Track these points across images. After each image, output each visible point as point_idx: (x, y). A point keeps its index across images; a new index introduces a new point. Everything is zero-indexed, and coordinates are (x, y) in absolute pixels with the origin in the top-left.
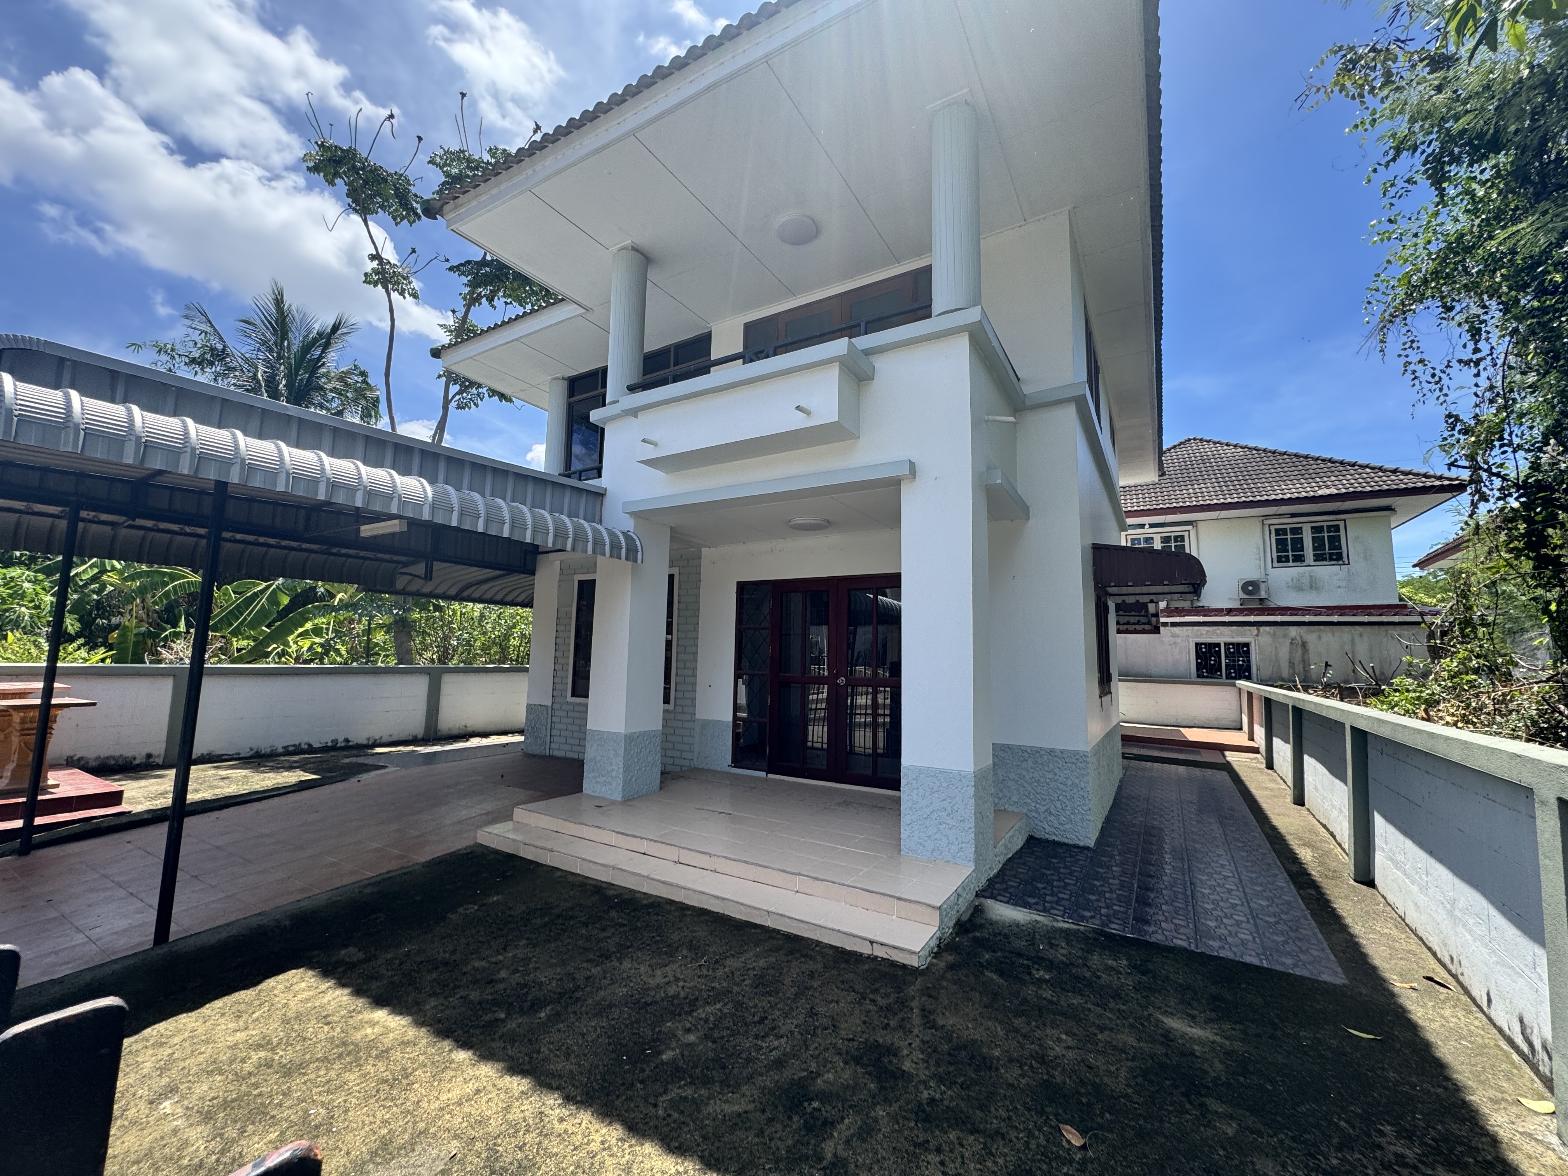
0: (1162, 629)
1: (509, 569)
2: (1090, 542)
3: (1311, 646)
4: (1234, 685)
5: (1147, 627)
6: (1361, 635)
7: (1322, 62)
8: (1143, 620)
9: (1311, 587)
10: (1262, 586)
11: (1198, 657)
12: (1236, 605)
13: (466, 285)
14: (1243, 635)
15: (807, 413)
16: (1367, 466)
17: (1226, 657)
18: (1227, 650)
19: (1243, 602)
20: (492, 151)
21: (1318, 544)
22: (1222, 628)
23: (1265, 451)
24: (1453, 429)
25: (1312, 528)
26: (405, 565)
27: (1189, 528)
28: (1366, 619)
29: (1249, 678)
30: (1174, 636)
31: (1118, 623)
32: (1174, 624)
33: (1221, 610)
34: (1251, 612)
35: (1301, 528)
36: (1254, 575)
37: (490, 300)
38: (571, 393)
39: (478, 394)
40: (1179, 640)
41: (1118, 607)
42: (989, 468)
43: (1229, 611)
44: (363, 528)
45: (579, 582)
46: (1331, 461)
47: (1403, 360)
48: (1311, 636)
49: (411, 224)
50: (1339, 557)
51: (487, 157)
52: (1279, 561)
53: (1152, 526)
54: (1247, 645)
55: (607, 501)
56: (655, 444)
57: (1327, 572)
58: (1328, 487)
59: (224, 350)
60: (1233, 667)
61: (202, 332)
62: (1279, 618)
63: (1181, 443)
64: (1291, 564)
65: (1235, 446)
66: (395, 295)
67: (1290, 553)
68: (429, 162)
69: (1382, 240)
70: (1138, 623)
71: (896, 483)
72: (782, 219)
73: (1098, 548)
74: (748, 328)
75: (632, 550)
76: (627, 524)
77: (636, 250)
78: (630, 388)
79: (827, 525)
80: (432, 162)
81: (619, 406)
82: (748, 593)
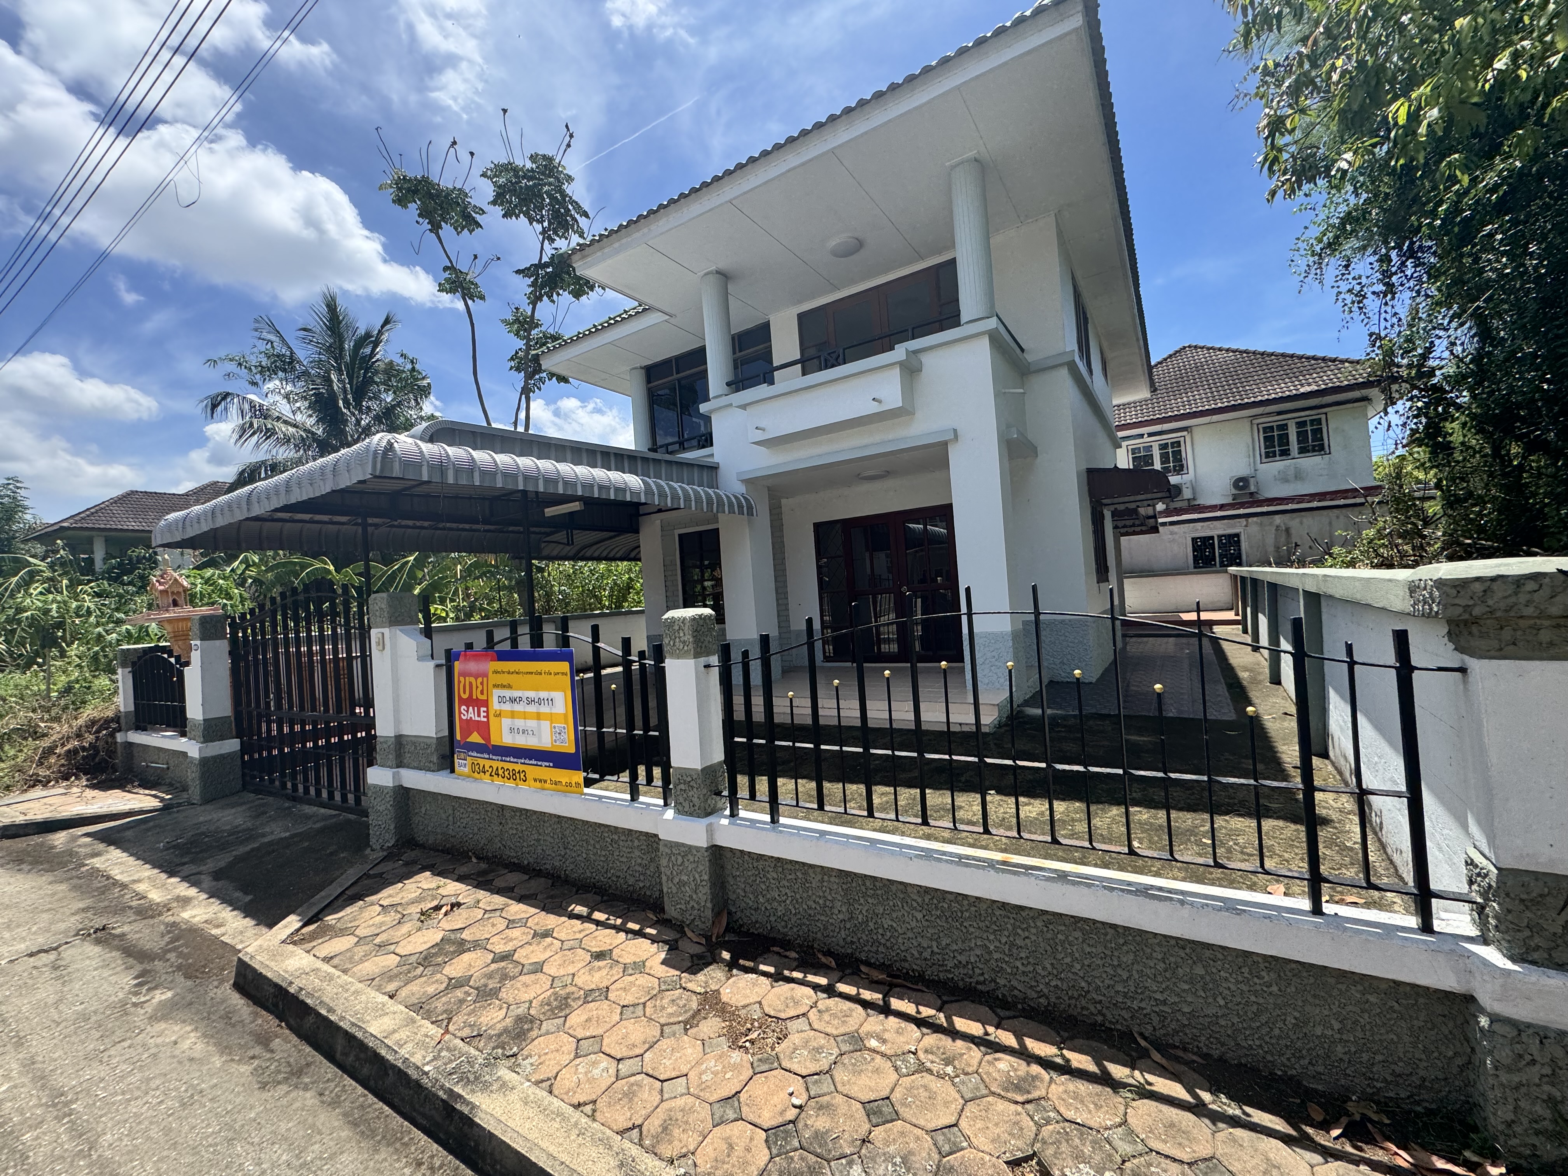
0: (1161, 529)
1: (621, 531)
2: (1084, 467)
3: (1293, 531)
4: (1226, 572)
5: (1144, 528)
6: (1338, 517)
7: (1245, 79)
8: (1137, 522)
9: (1296, 477)
10: (1252, 481)
11: (1194, 551)
12: (1229, 500)
13: (529, 286)
14: (1233, 527)
15: (880, 401)
16: (1347, 361)
17: (1219, 548)
18: (1220, 541)
19: (1235, 497)
20: (533, 158)
21: (1302, 436)
22: (1215, 523)
23: (1254, 353)
24: (1374, 346)
25: (1297, 423)
26: (548, 534)
27: (1185, 433)
28: (1342, 502)
29: (1240, 564)
30: (1172, 533)
31: (1115, 527)
32: (1172, 523)
33: (1216, 506)
34: (1242, 505)
35: (1286, 425)
36: (1243, 470)
37: (550, 297)
38: (649, 380)
39: (540, 379)
40: (1176, 537)
41: (1114, 514)
42: (1009, 426)
43: (1222, 507)
44: (546, 510)
45: (680, 536)
46: (1314, 358)
47: (1336, 290)
48: (1294, 522)
49: (471, 232)
50: (1321, 448)
51: (529, 165)
52: (1267, 456)
53: (1150, 435)
54: (1238, 535)
55: (720, 471)
56: (763, 430)
57: (1311, 463)
58: (1309, 384)
59: (291, 357)
60: (1225, 556)
61: (269, 341)
62: (1265, 509)
63: (1177, 352)
64: (1278, 458)
65: (1228, 350)
66: (470, 302)
67: (1277, 449)
68: (482, 175)
69: (1300, 210)
70: (1133, 525)
71: (945, 445)
72: (832, 243)
73: (1090, 472)
74: (801, 317)
75: (750, 508)
76: (740, 489)
77: (718, 272)
78: (728, 384)
79: (886, 474)
80: (484, 175)
81: (724, 401)
82: (822, 530)
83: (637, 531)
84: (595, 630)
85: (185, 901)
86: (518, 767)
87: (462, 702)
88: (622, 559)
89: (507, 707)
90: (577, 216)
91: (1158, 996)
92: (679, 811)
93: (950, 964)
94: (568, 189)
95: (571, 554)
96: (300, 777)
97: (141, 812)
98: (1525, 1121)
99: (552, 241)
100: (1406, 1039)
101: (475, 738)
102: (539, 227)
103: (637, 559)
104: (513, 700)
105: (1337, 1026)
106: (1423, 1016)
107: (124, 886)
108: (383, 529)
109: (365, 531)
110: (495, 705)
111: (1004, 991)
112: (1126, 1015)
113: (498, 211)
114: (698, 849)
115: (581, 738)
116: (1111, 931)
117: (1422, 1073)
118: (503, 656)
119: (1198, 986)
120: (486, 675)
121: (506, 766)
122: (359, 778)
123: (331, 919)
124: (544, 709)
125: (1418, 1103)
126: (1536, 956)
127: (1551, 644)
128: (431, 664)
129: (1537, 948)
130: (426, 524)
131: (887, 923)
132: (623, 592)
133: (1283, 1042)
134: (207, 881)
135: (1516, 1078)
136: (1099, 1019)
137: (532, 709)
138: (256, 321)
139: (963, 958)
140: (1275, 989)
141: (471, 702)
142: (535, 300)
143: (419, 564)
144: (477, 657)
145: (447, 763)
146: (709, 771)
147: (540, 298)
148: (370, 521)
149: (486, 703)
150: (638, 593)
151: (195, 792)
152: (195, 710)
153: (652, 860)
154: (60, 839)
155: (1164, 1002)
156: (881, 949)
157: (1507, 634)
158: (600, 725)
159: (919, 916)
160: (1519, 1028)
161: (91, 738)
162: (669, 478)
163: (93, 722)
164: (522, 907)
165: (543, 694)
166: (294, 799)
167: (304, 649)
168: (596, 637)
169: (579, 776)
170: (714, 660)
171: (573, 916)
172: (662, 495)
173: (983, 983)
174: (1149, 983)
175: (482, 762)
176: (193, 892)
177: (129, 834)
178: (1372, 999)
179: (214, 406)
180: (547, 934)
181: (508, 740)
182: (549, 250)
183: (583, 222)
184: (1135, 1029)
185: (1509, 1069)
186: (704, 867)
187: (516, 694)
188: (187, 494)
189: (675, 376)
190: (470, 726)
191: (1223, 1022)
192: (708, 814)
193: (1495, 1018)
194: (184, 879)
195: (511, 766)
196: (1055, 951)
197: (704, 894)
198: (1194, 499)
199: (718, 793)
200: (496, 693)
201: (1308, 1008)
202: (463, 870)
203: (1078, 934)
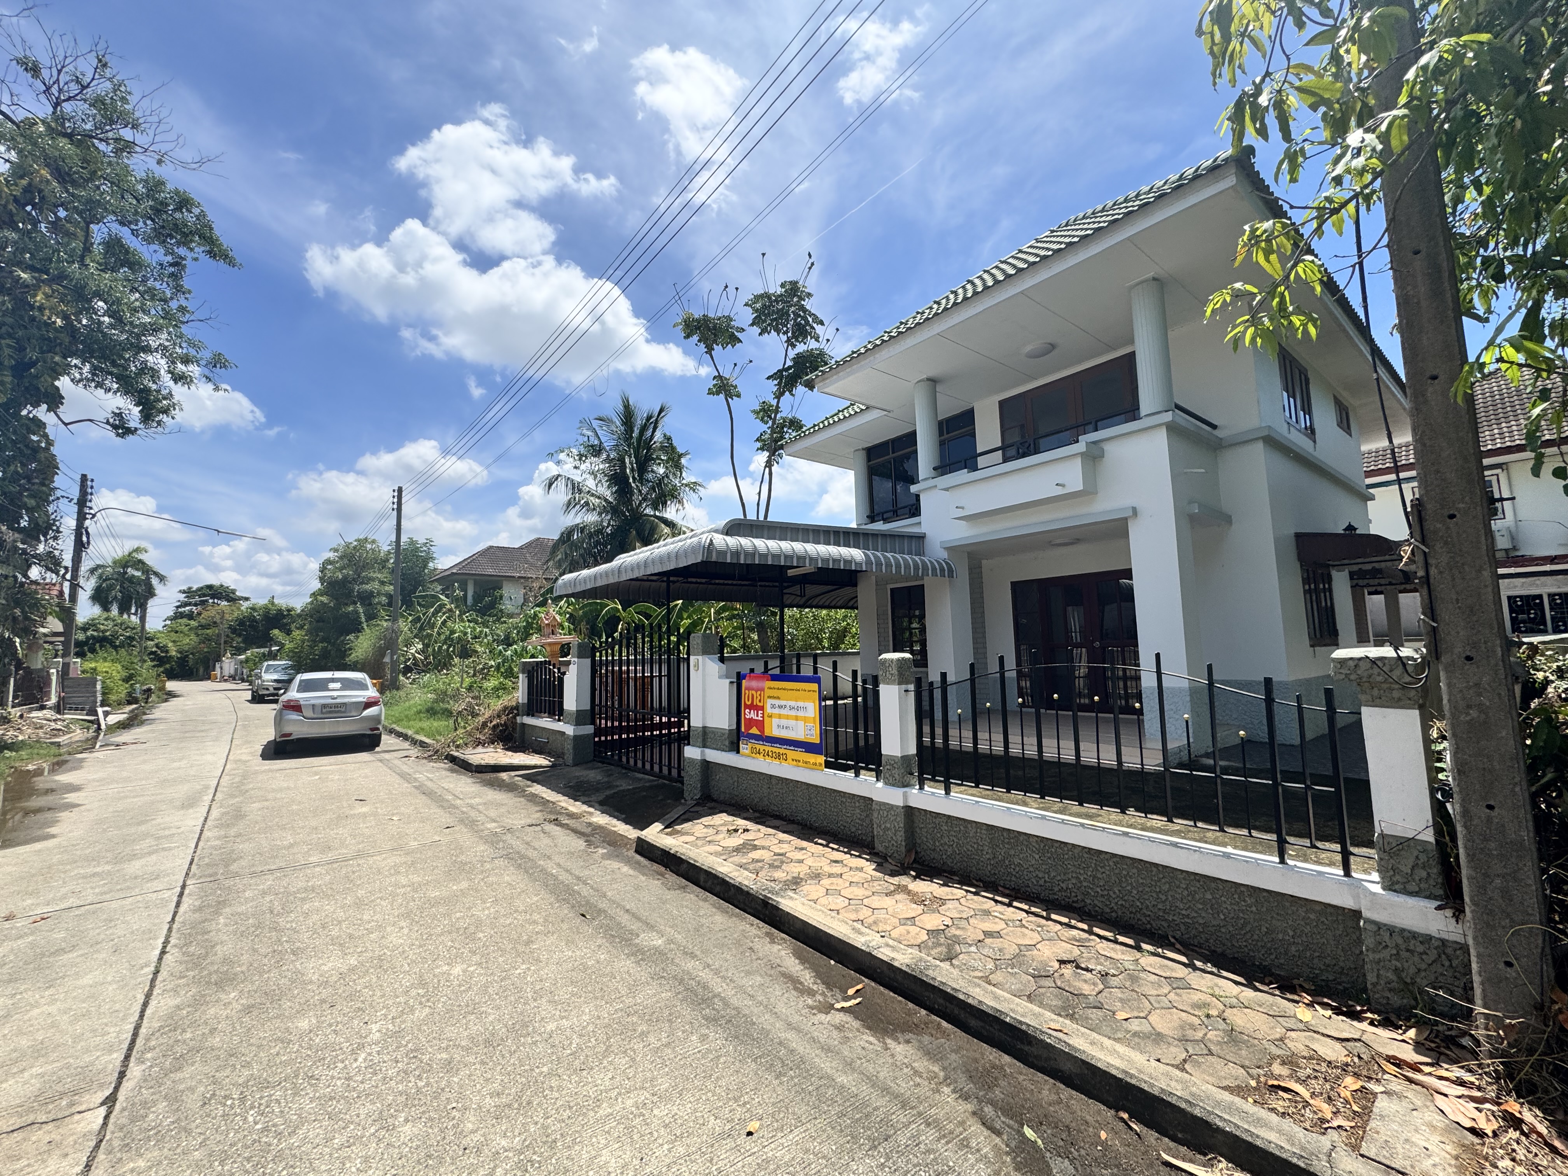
1: (842, 585)
2: (1292, 532)
11: (1511, 611)
13: (776, 386)
15: (1063, 486)
17: (1551, 609)
18: (1552, 600)
20: (783, 285)
22: (1543, 579)
27: (1498, 471)
31: (1356, 586)
33: (1546, 558)
37: (791, 392)
38: (869, 459)
42: (1191, 502)
44: (789, 571)
45: (892, 590)
49: (733, 346)
51: (780, 291)
55: (927, 541)
56: (963, 508)
59: (600, 446)
61: (586, 435)
68: (744, 305)
71: (1125, 520)
72: (1029, 348)
73: (1300, 537)
74: (1002, 404)
75: (951, 570)
76: (945, 555)
77: (929, 379)
78: (934, 469)
79: (1077, 541)
80: (746, 305)
81: (931, 483)
82: (1019, 589)
83: (856, 585)
84: (835, 664)
85: (591, 814)
86: (782, 751)
87: (747, 707)
88: (841, 608)
89: (776, 711)
90: (815, 325)
91: (1184, 912)
92: (886, 783)
93: (1056, 889)
94: (807, 304)
95: (801, 603)
96: (632, 755)
97: (541, 767)
98: (1382, 982)
99: (794, 346)
100: (1332, 943)
101: (754, 731)
102: (784, 338)
103: (853, 608)
104: (780, 707)
105: (1291, 933)
106: (1341, 927)
107: (554, 803)
108: (678, 584)
109: (668, 586)
110: (768, 710)
111: (1090, 907)
112: (1165, 924)
113: (756, 330)
114: (897, 807)
115: (824, 734)
116: (1154, 869)
117: (1342, 964)
118: (774, 678)
119: (1208, 906)
120: (763, 690)
121: (774, 750)
122: (680, 752)
123: (678, 827)
124: (801, 714)
125: (1340, 984)
126: (1396, 887)
127: (1399, 699)
128: (728, 681)
129: (1398, 882)
130: (704, 581)
131: (1017, 861)
132: (840, 636)
133: (1259, 944)
134: (597, 805)
135: (1377, 956)
136: (1148, 926)
137: (793, 713)
138: (581, 422)
139: (1064, 886)
140: (1254, 909)
141: (752, 707)
142: (779, 396)
143: (684, 608)
144: (758, 678)
145: (735, 748)
146: (905, 759)
147: (782, 394)
148: (671, 579)
149: (762, 708)
150: (853, 637)
151: (569, 758)
152: (570, 703)
153: (867, 816)
154: (504, 776)
155: (1188, 916)
156: (1013, 879)
157: (1376, 692)
158: (836, 726)
159: (1037, 857)
160: (1379, 926)
161: (504, 718)
162: (885, 550)
163: (505, 708)
164: (785, 835)
165: (801, 704)
166: (627, 768)
167: (624, 668)
168: (835, 669)
169: (821, 759)
170: (911, 687)
171: (816, 843)
172: (879, 564)
173: (1077, 902)
174: (1178, 904)
175: (758, 747)
176: (591, 810)
177: (539, 777)
178: (1312, 916)
179: (550, 485)
180: (802, 849)
181: (776, 733)
182: (792, 353)
183: (819, 329)
184: (1170, 933)
185: (1374, 952)
186: (901, 819)
187: (783, 703)
188: (521, 548)
189: (891, 455)
190: (751, 723)
191: (1223, 930)
192: (904, 786)
193: (1367, 921)
194: (584, 803)
195: (777, 750)
196: (1121, 881)
197: (901, 836)
198: (1515, 548)
199: (912, 774)
200: (769, 702)
201: (1274, 922)
202: (745, 815)
203: (1135, 871)
